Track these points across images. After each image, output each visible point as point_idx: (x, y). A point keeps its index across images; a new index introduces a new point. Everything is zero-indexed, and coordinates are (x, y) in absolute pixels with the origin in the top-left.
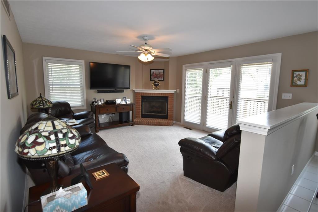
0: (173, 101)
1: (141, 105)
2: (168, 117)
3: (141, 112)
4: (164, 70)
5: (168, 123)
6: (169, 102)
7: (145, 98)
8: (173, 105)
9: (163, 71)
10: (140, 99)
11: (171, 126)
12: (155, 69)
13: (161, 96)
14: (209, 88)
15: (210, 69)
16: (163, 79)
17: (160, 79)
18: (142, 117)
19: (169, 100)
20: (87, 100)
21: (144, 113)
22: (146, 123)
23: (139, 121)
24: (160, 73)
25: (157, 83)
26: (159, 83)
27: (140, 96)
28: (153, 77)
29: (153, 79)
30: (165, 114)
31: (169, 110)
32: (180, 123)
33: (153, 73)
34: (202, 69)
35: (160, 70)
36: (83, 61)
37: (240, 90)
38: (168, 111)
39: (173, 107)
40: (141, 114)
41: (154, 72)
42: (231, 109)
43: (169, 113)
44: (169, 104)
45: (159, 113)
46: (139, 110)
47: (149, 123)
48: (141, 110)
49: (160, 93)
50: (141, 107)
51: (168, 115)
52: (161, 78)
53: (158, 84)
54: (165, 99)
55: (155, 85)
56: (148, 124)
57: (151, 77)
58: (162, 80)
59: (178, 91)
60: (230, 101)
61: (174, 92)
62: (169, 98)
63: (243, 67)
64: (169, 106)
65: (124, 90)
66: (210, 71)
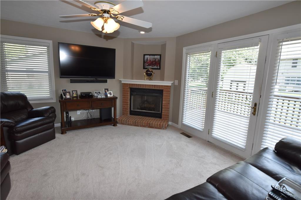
0: (169, 96)
1: (129, 99)
2: (162, 116)
3: (129, 108)
4: (160, 55)
5: (160, 125)
6: (164, 97)
7: (134, 91)
8: (169, 101)
9: (159, 57)
10: (128, 91)
11: (163, 129)
12: (149, 55)
13: (154, 88)
14: (219, 80)
15: (223, 51)
16: (159, 68)
17: (155, 67)
18: (131, 114)
19: (164, 95)
20: (57, 91)
21: (133, 109)
22: (132, 123)
23: (124, 120)
24: (155, 59)
25: (150, 72)
26: (152, 72)
27: (128, 88)
28: (147, 64)
29: (146, 67)
30: (159, 113)
31: (163, 107)
32: (177, 125)
33: (147, 59)
34: (209, 52)
35: (155, 56)
36: (51, 42)
37: (275, 84)
38: (163, 109)
39: (169, 104)
40: (129, 110)
41: (149, 58)
42: (254, 114)
43: (163, 111)
44: (163, 100)
45: (152, 111)
46: (126, 106)
47: (135, 123)
48: (129, 106)
49: (152, 85)
50: (129, 101)
51: (163, 114)
52: (157, 66)
53: (152, 74)
54: (159, 92)
55: (147, 74)
56: (136, 125)
57: (145, 64)
58: (157, 69)
59: (176, 82)
60: (253, 102)
61: (170, 85)
62: (164, 92)
63: (284, 43)
64: (163, 102)
65: (107, 80)
66: (223, 54)
